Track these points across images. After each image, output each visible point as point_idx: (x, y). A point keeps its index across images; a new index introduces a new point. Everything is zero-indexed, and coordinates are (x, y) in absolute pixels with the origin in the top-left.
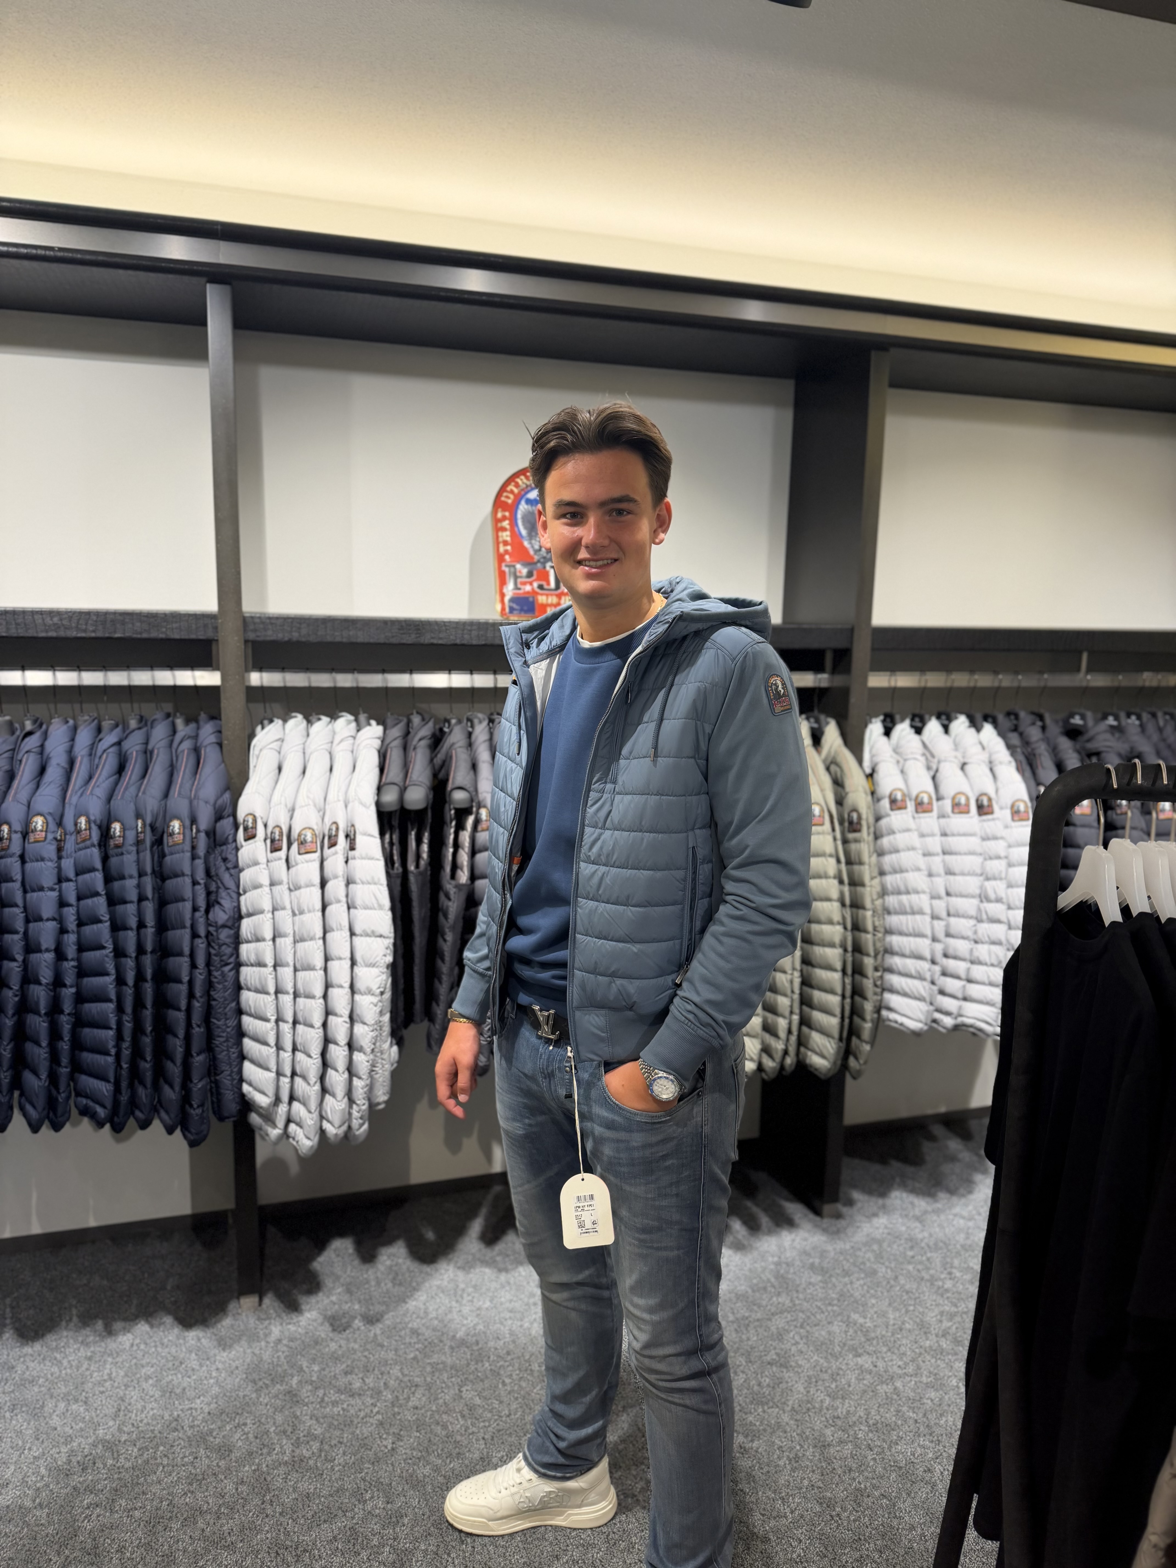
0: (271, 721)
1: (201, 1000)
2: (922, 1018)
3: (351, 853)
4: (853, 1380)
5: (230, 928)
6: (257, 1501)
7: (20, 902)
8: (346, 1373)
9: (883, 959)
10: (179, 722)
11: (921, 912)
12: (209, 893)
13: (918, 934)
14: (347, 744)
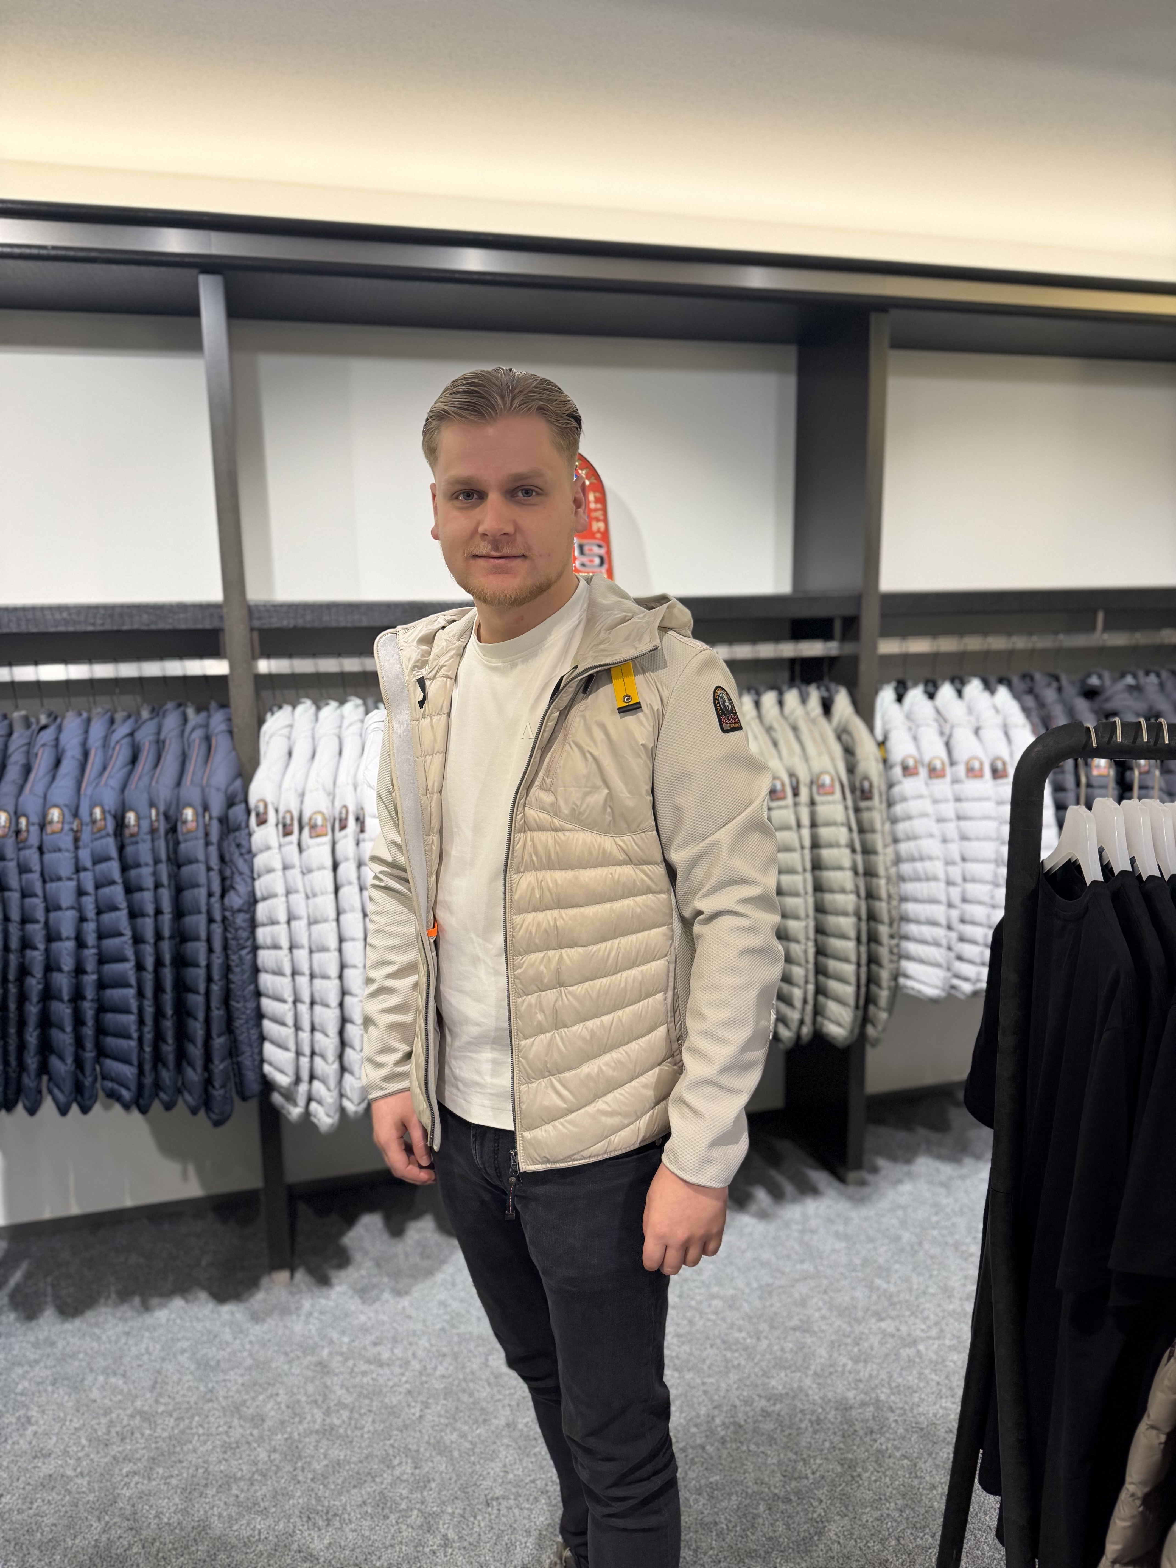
0: (280, 707)
1: (220, 983)
2: (939, 983)
3: (362, 836)
4: (876, 1344)
5: (246, 912)
6: (289, 1468)
7: (39, 892)
8: (375, 1344)
9: (899, 927)
10: (190, 711)
11: (935, 879)
12: (223, 879)
13: (933, 901)
14: (355, 728)
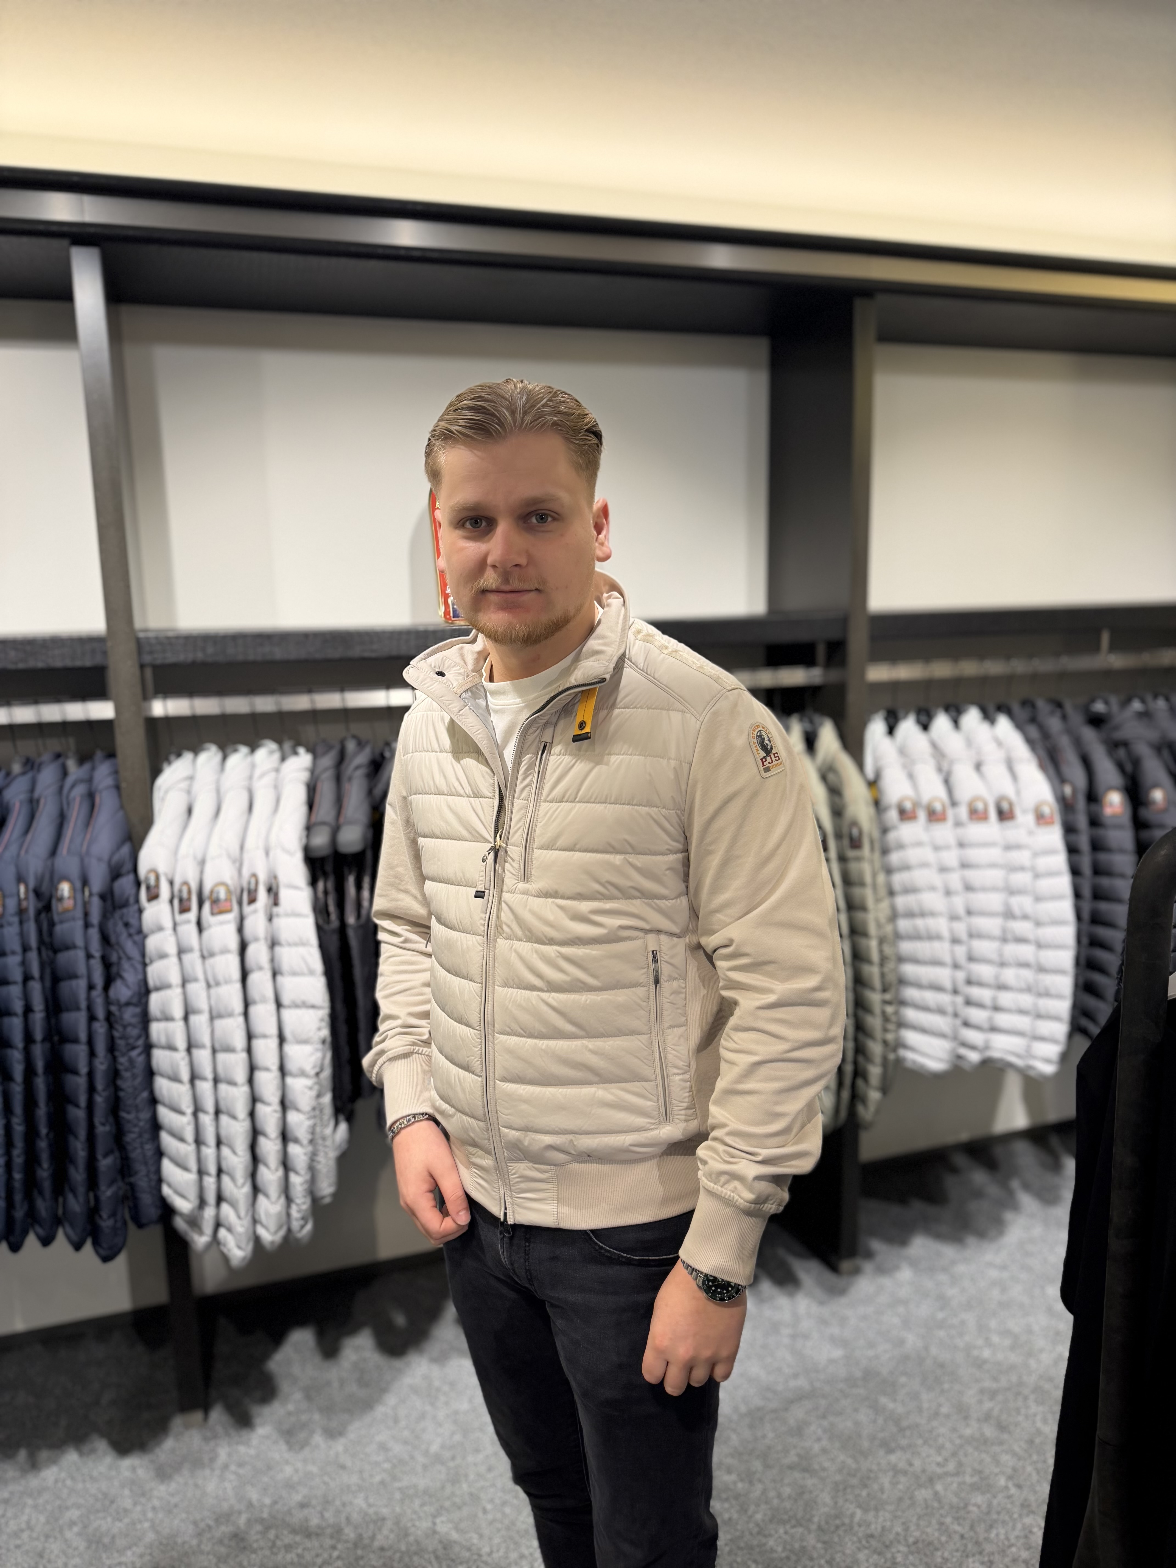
0: (180, 755)
1: (106, 1093)
2: (944, 1055)
3: (276, 910)
5: (135, 1005)
9: (897, 991)
10: (71, 764)
11: (938, 937)
12: (107, 967)
13: (936, 963)
14: (270, 778)
